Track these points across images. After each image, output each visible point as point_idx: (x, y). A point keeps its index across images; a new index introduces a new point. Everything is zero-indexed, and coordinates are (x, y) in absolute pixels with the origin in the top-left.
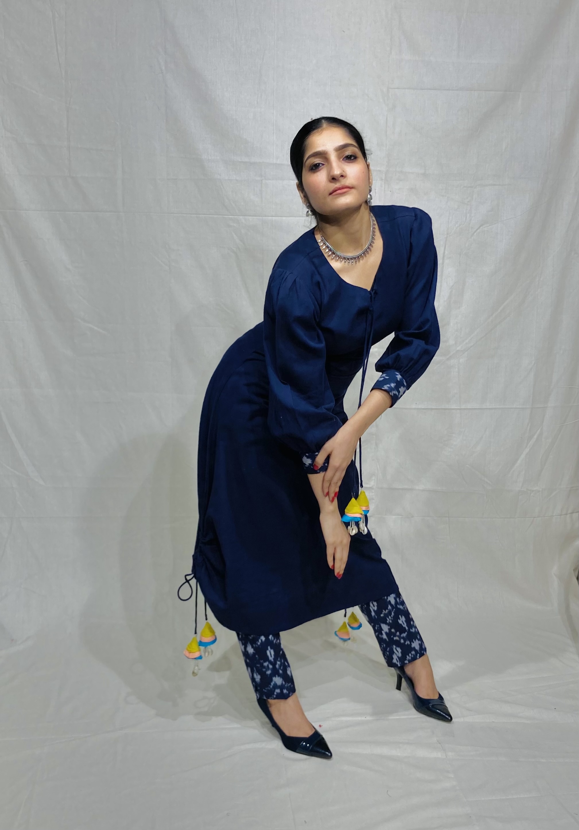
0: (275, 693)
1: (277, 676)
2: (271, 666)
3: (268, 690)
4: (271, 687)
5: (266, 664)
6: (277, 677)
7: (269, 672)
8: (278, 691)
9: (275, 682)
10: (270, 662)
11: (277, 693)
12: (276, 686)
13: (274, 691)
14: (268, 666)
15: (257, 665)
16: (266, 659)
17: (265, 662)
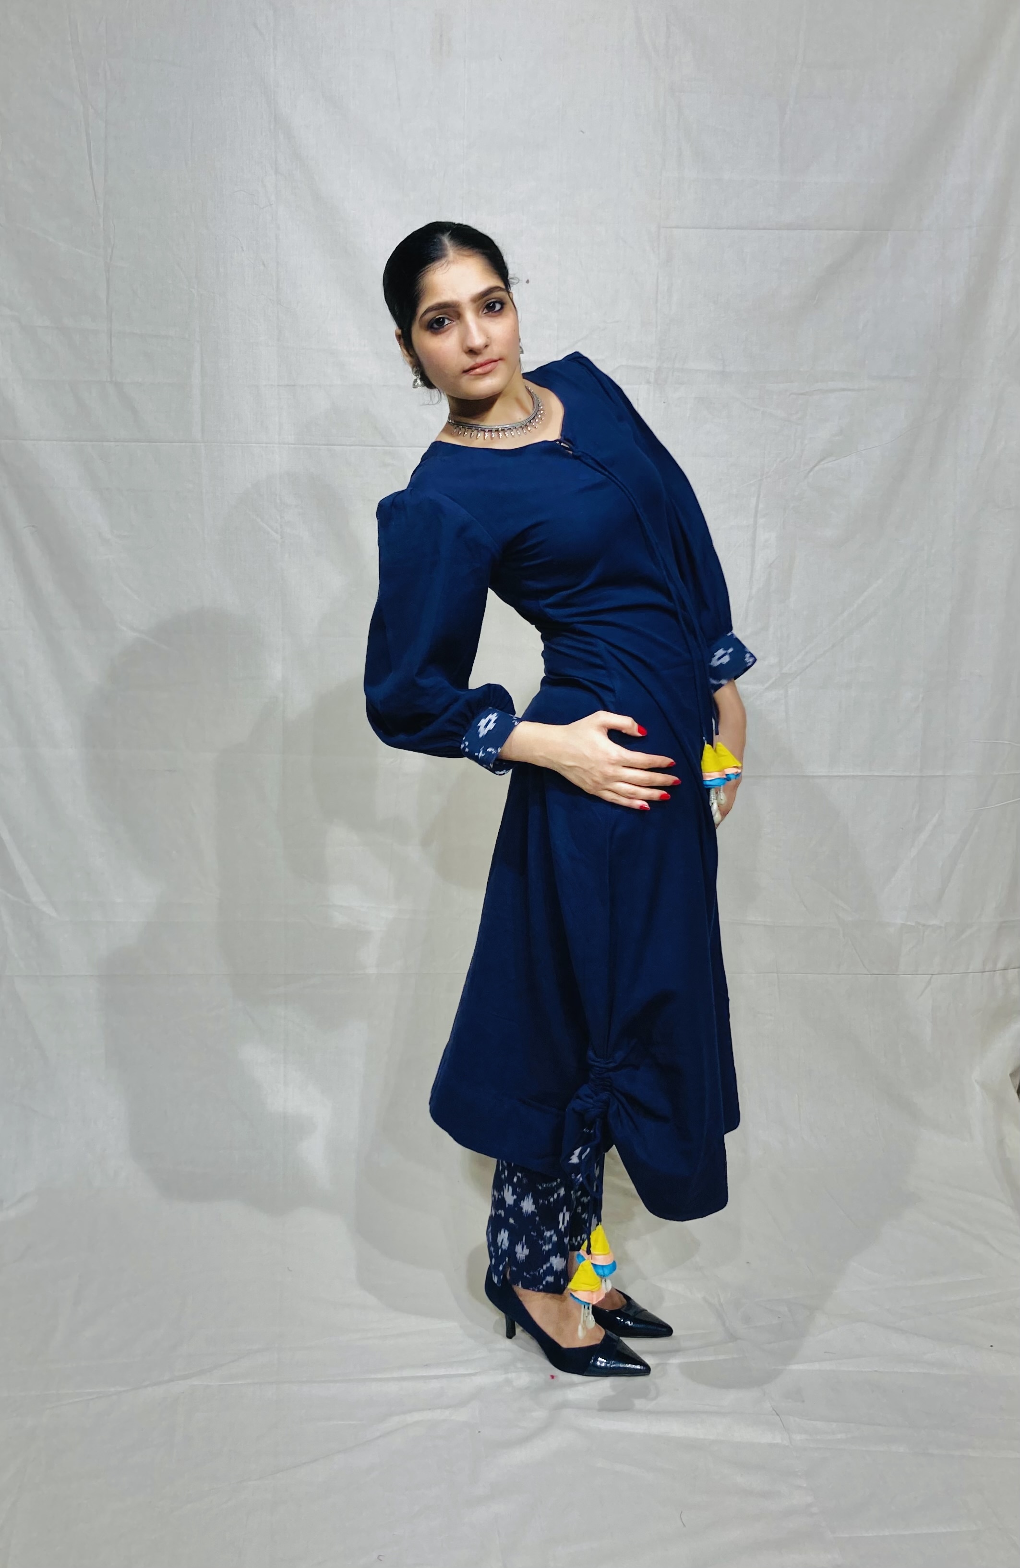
0: (544, 1283)
1: (559, 1255)
2: (555, 1238)
3: (534, 1276)
4: (542, 1271)
5: (548, 1234)
6: (558, 1257)
7: (547, 1248)
8: (550, 1279)
9: (551, 1265)
10: (558, 1232)
11: (547, 1282)
12: (550, 1271)
13: (544, 1278)
14: (551, 1236)
15: (532, 1233)
16: (554, 1225)
17: (548, 1229)
